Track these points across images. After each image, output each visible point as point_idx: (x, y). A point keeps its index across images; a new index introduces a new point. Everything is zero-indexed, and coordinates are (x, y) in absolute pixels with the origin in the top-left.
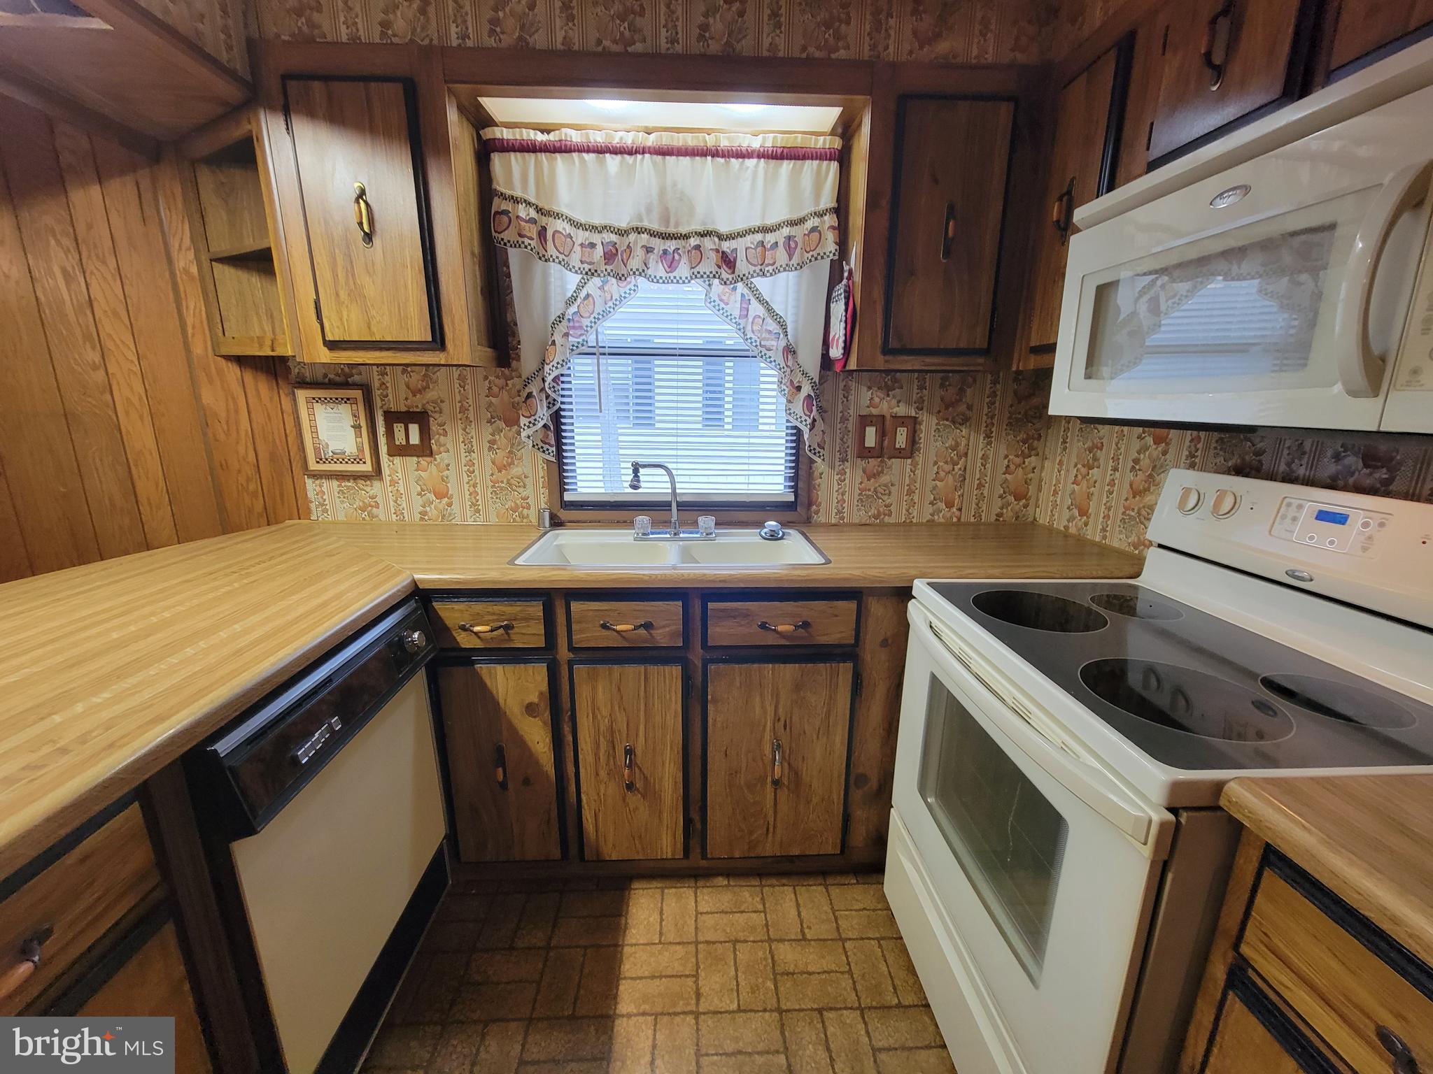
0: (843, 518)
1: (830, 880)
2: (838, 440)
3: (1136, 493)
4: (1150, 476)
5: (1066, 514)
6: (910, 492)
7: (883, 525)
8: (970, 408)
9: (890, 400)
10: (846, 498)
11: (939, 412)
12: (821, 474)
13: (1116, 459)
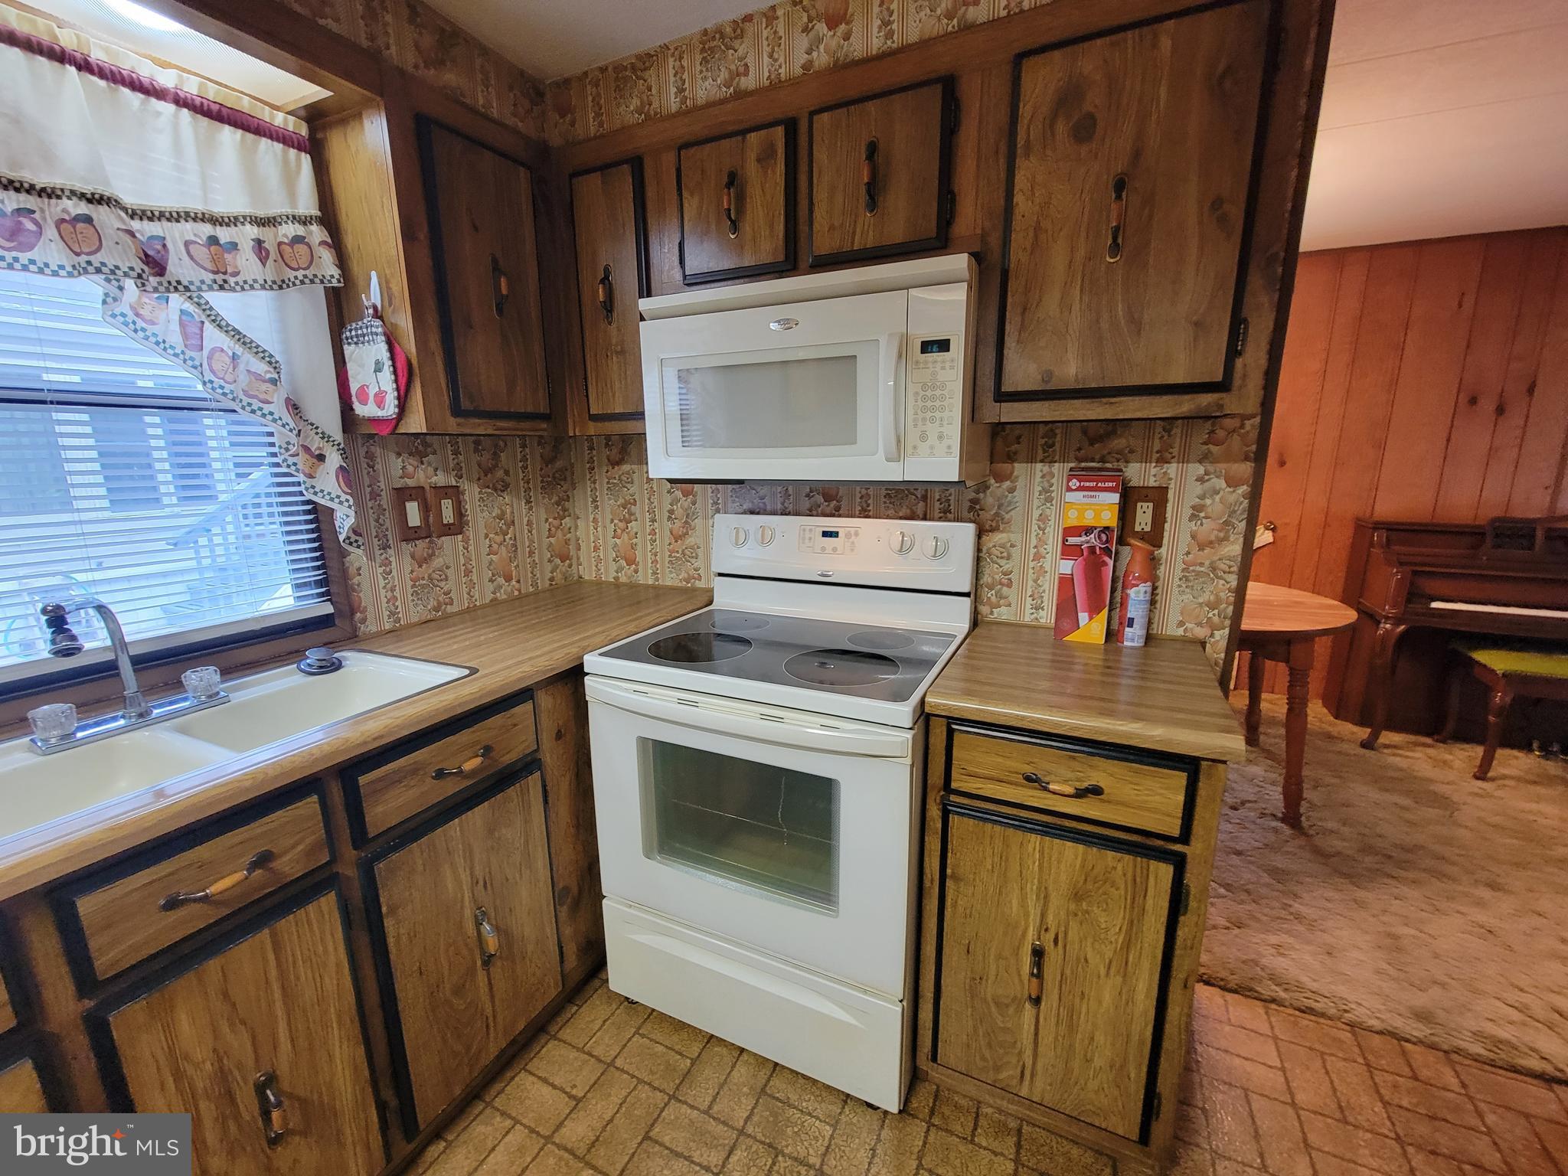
0: (398, 620)
1: (553, 1029)
2: (373, 523)
3: (677, 538)
4: (686, 522)
5: (613, 566)
6: (468, 572)
7: (447, 617)
8: (507, 473)
9: (426, 468)
10: (397, 594)
11: (479, 479)
12: (359, 569)
13: (651, 511)
